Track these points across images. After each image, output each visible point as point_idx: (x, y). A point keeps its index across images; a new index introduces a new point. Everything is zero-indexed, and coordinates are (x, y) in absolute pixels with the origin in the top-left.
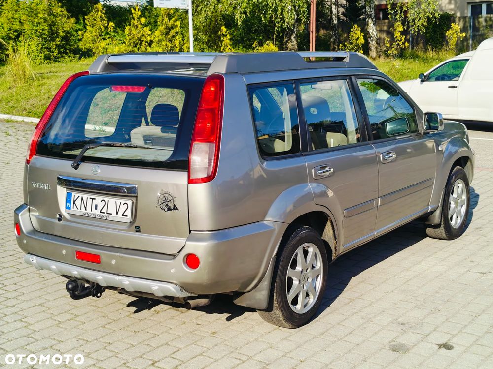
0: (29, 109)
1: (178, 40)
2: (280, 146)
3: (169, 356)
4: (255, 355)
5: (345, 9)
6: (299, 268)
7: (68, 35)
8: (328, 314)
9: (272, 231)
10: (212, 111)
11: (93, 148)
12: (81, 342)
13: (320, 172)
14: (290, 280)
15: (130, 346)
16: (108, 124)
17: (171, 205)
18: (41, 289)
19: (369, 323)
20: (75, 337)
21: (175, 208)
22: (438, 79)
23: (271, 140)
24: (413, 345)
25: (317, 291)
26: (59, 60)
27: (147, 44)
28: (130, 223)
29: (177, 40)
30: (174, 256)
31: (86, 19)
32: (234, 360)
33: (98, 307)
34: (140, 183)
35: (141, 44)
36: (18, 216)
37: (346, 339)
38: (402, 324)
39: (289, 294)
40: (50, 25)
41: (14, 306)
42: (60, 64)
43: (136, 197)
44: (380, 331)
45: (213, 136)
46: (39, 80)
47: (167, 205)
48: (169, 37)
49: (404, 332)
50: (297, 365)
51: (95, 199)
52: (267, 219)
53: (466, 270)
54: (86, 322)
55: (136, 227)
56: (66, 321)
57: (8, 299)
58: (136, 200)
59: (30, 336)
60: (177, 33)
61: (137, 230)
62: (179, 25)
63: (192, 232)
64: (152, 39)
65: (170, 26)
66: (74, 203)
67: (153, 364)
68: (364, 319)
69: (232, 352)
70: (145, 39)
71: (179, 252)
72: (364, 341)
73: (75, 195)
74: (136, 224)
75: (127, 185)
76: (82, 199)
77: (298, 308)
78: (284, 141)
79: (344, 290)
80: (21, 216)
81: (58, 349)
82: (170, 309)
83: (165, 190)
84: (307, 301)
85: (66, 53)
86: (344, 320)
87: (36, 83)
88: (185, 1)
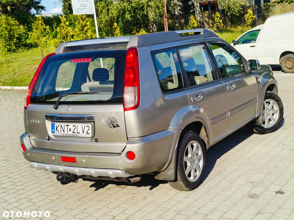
0: (3, 82)
1: (89, 33)
2: (171, 86)
3: (122, 213)
4: (172, 207)
5: (181, 7)
6: (190, 156)
7: (20, 36)
8: (208, 181)
9: (174, 134)
10: (132, 68)
11: (65, 96)
12: (69, 210)
13: (196, 98)
14: (186, 163)
15: (97, 209)
17: (115, 124)
18: (37, 183)
19: (233, 184)
20: (64, 207)
21: (118, 126)
22: (243, 43)
23: (166, 83)
24: (261, 193)
25: (200, 168)
26: (16, 51)
27: (71, 37)
28: (92, 137)
30: (120, 154)
31: (32, 25)
32: (160, 211)
33: (73, 190)
34: (95, 113)
35: (67, 37)
36: (23, 140)
37: (222, 193)
38: (252, 182)
39: (186, 171)
40: (8, 31)
41: (23, 194)
42: (17, 53)
43: (94, 122)
44: (240, 187)
45: (135, 82)
46: (7, 64)
47: (113, 124)
48: (84, 31)
49: (254, 187)
50: (197, 211)
51: (69, 125)
52: (170, 128)
53: (281, 149)
54: (68, 198)
55: (95, 139)
56: (56, 199)
57: (19, 190)
58: (94, 124)
59: (38, 209)
60: (88, 29)
61: (96, 141)
62: (89, 24)
63: (129, 139)
64: (74, 34)
65: (84, 25)
66: (57, 129)
67: (114, 218)
68: (230, 182)
69: (158, 207)
70: (69, 34)
71: (123, 151)
72: (232, 194)
73: (57, 124)
74: (96, 137)
75: (87, 115)
76: (61, 126)
77: (191, 179)
78: (173, 82)
79: (214, 167)
80: (25, 140)
81: (56, 215)
82: (115, 186)
83: (111, 116)
84: (196, 174)
85: (20, 47)
86: (218, 183)
87: (5, 65)
88: (91, 10)
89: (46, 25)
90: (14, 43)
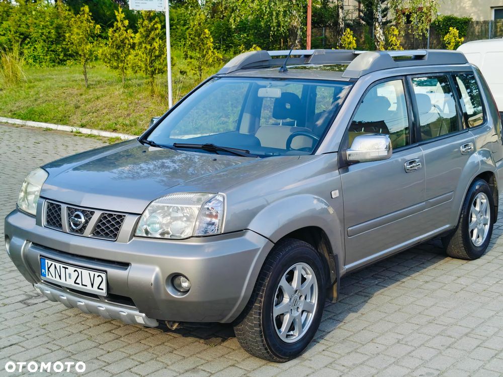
0: (15, 111)
16: (85, 126)
26: (65, 63)
27: (130, 46)
29: (157, 42)
35: (124, 46)
46: (31, 83)
48: (149, 39)
60: (157, 35)
62: (160, 27)
64: (134, 41)
65: (150, 28)
70: (128, 42)
88: (161, 4)
89: (97, 23)
90: (62, 48)
